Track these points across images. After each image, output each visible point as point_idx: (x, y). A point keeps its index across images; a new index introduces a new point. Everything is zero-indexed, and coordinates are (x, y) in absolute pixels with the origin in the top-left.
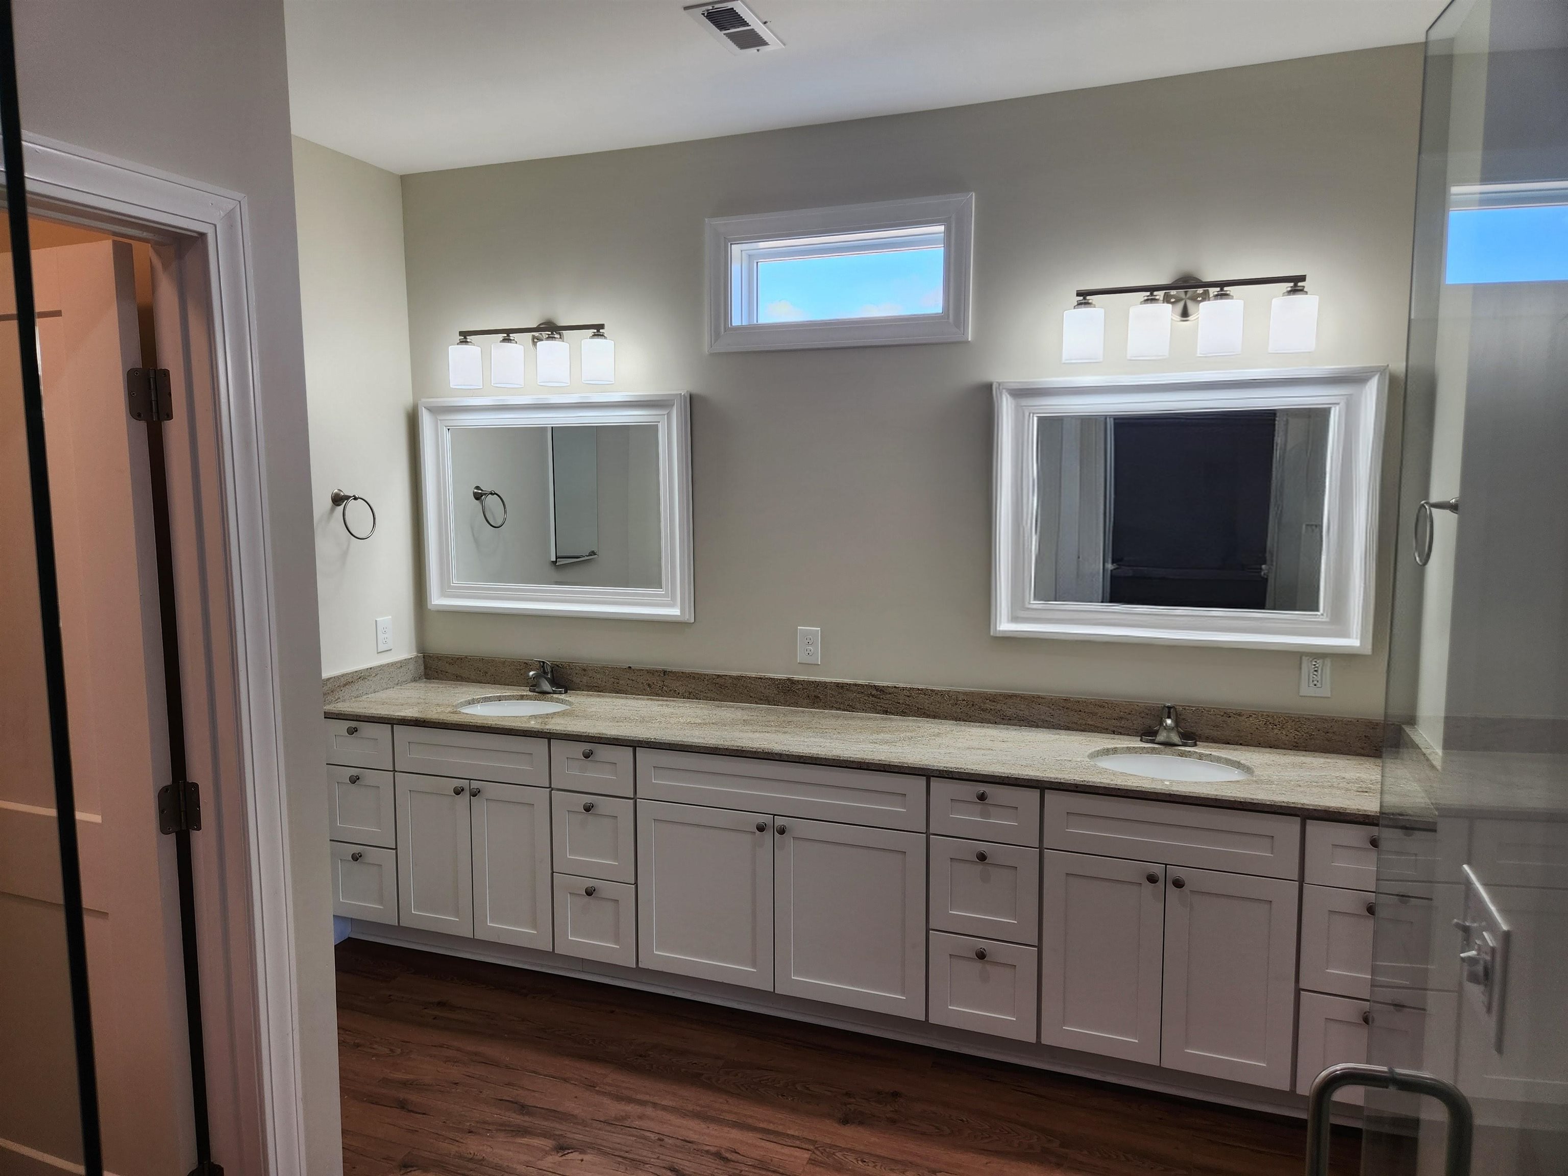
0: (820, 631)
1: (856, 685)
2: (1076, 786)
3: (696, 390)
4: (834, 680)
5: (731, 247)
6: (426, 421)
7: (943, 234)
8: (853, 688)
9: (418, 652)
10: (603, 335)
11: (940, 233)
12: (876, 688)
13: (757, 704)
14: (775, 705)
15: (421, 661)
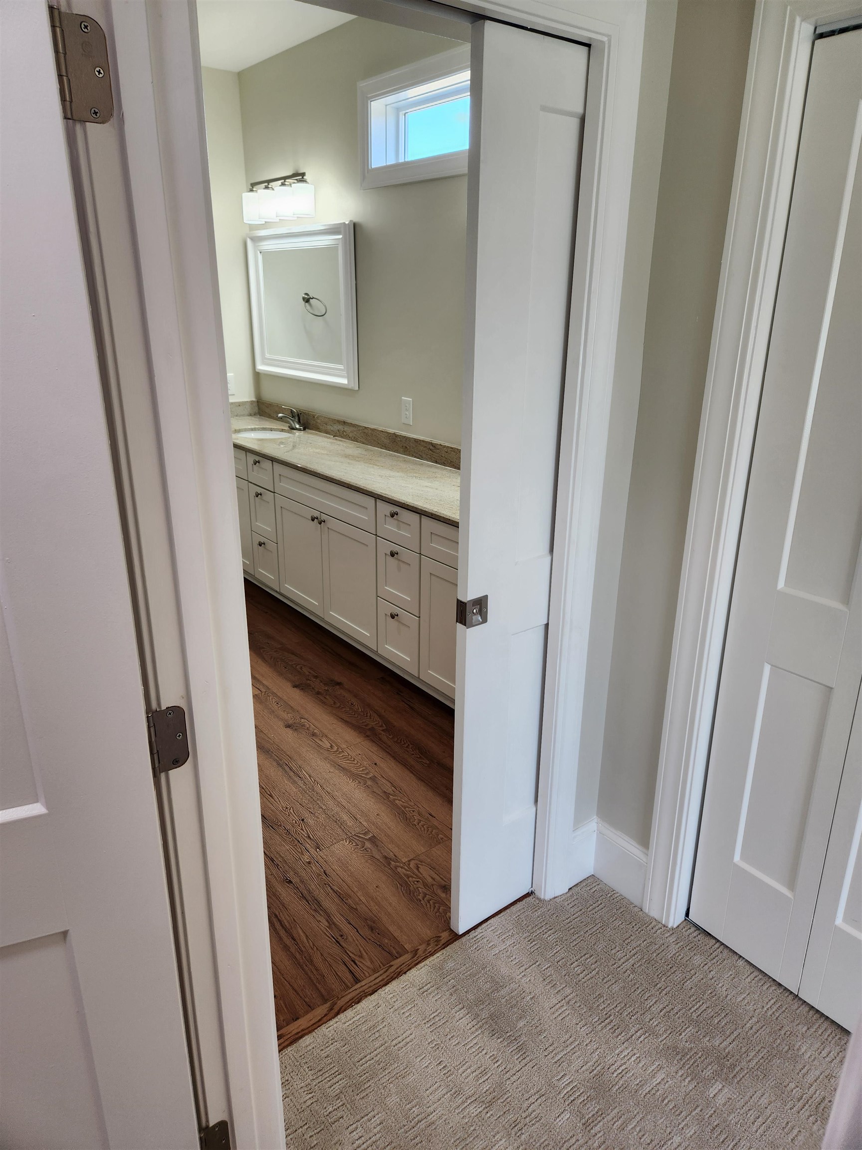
0: (411, 402)
1: (423, 441)
2: (432, 514)
3: (356, 220)
4: (415, 436)
5: (371, 104)
6: (250, 244)
7: (469, 82)
8: (422, 443)
9: (256, 398)
10: (305, 181)
11: (468, 80)
12: (432, 444)
13: (381, 448)
14: (388, 450)
15: (255, 404)
